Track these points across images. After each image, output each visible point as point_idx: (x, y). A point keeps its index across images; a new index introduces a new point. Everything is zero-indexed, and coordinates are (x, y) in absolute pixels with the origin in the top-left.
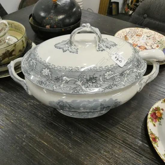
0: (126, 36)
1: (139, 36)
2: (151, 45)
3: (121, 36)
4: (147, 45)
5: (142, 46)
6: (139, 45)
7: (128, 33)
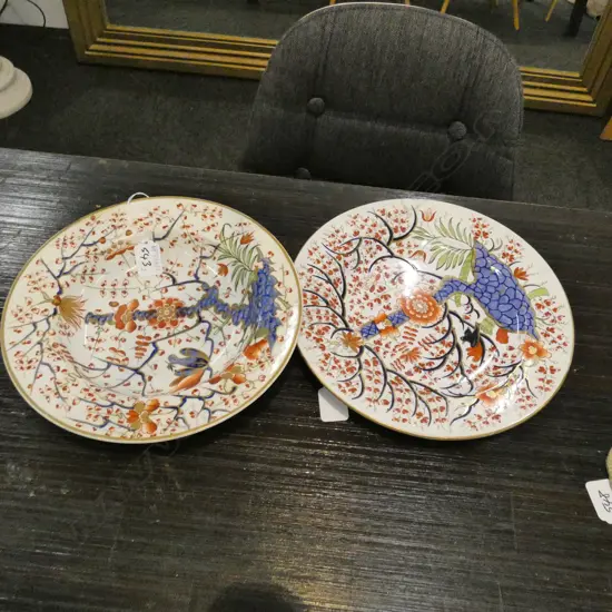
0: (58, 301)
1: (121, 252)
2: (194, 269)
3: (36, 318)
4: (179, 280)
5: (158, 303)
6: (144, 307)
7: (62, 273)
